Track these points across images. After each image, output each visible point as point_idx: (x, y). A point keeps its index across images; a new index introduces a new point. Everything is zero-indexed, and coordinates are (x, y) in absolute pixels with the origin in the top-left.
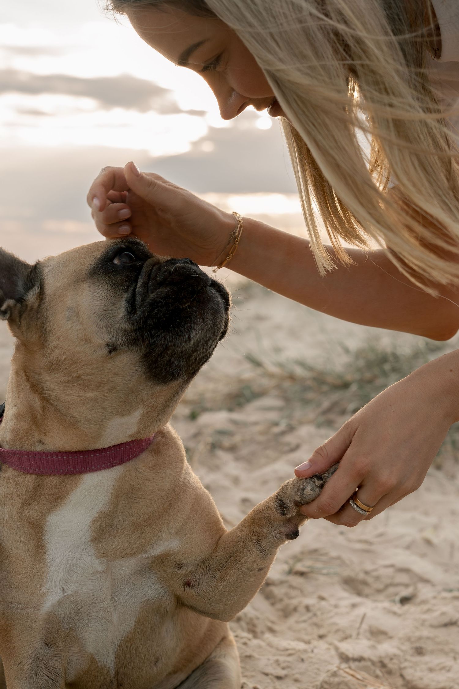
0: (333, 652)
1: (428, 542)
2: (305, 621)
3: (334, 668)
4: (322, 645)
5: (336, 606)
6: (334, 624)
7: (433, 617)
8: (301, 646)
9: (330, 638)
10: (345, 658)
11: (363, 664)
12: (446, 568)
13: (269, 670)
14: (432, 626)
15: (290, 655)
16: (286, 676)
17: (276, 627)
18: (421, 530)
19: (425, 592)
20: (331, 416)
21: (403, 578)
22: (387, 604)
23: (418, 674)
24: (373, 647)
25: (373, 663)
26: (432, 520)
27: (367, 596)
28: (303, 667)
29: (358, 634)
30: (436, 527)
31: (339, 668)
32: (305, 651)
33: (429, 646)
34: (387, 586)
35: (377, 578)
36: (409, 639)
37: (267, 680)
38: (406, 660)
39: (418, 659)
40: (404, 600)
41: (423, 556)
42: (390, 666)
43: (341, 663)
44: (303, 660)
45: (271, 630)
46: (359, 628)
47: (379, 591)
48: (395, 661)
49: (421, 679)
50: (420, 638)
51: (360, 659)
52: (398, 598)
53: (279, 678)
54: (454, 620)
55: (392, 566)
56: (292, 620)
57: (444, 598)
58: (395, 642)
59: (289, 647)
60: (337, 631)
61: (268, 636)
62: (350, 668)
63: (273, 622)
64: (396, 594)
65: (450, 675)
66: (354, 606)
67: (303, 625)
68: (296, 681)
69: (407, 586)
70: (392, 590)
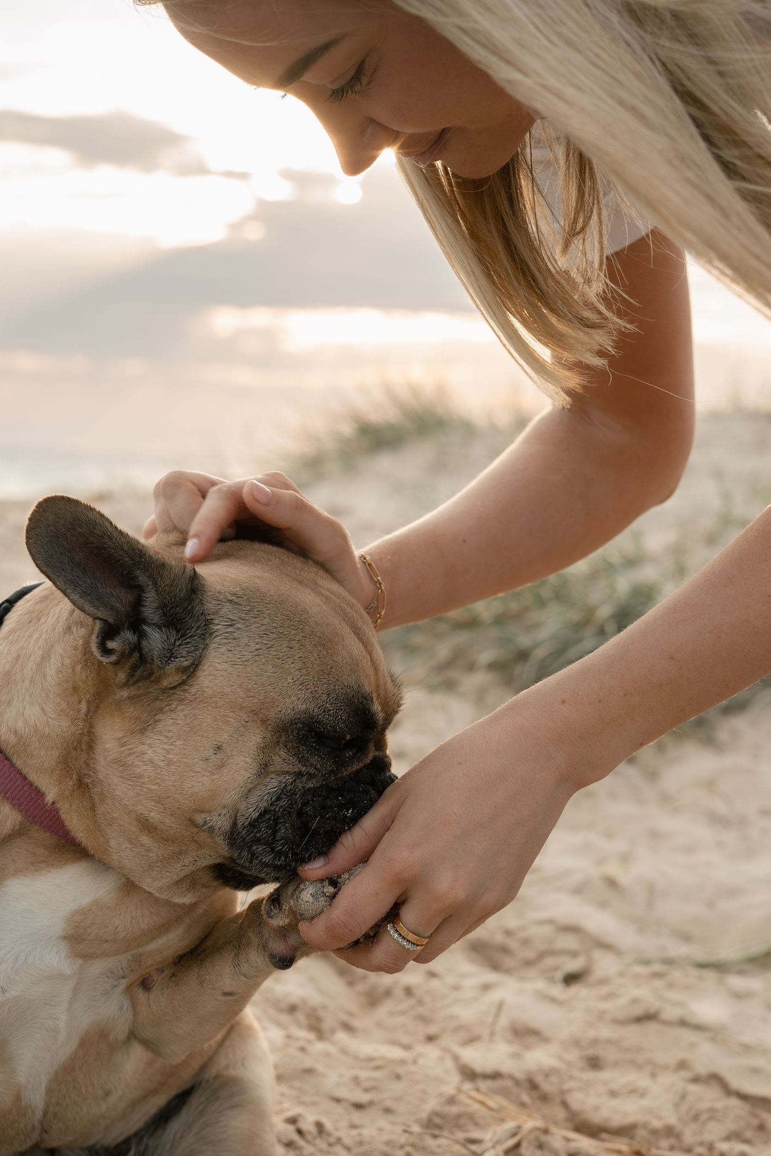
0: (449, 1064)
1: (611, 883)
2: (404, 1013)
3: (450, 1090)
4: (432, 1052)
5: (456, 988)
6: (453, 1017)
7: (619, 1006)
8: (397, 1053)
9: (447, 1041)
10: (469, 1074)
11: (499, 1083)
12: (642, 925)
13: (342, 1093)
14: (617, 1022)
15: (377, 1068)
16: (371, 1103)
17: (356, 1023)
18: (600, 862)
19: (605, 965)
20: (452, 674)
21: (569, 942)
22: (540, 985)
23: (592, 1101)
24: (517, 1056)
25: (517, 1083)
26: (619, 845)
27: (508, 971)
28: (398, 1088)
29: (492, 1034)
30: (625, 858)
31: (459, 1090)
32: (403, 1062)
33: (610, 1054)
34: (542, 955)
35: (526, 942)
36: (577, 1043)
37: (339, 1109)
38: (571, 1078)
39: (591, 1075)
40: (571, 979)
41: (603, 905)
42: (546, 1087)
43: (462, 1082)
44: (398, 1077)
45: (348, 1028)
46: (494, 1024)
47: (529, 963)
48: (554, 1079)
49: (596, 1108)
50: (595, 1042)
51: (495, 1076)
52: (559, 975)
53: (359, 1106)
54: (652, 1010)
55: (551, 922)
56: (382, 1011)
57: (637, 976)
58: (554, 1048)
59: (375, 1054)
60: (458, 1029)
61: (341, 1036)
62: (477, 1090)
63: (351, 1014)
64: (556, 969)
65: (645, 1102)
66: (486, 987)
67: (401, 1020)
68: (388, 1111)
69: (574, 954)
70: (549, 962)
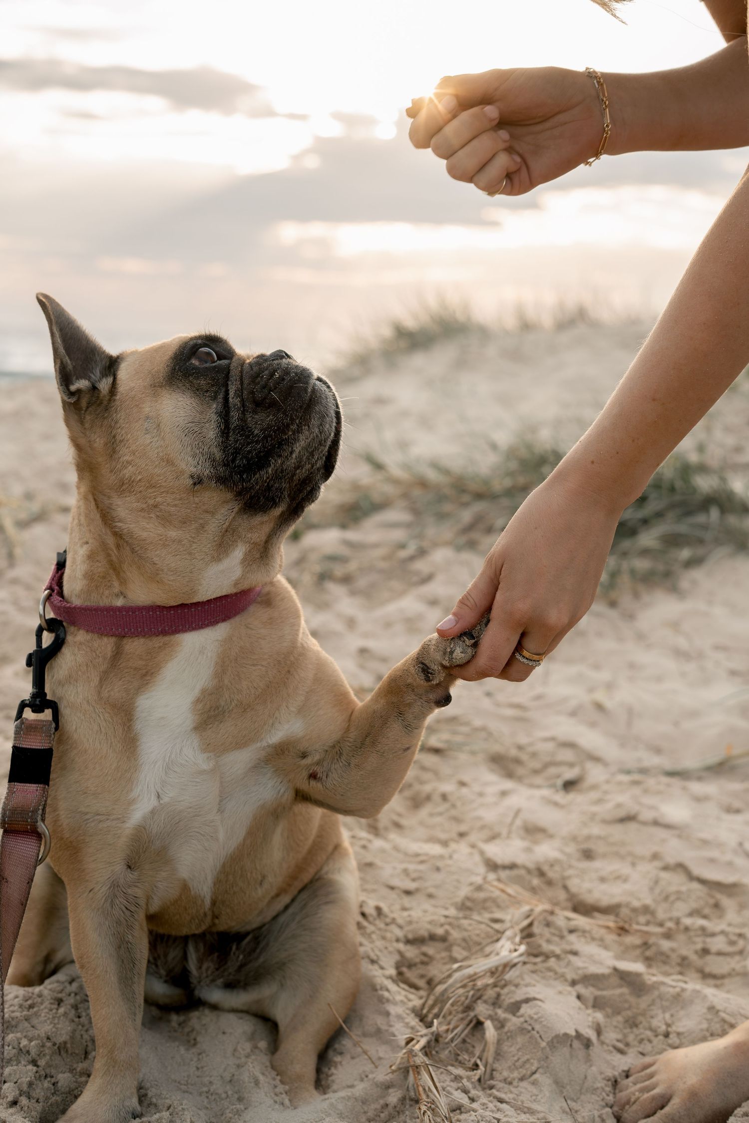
0: (477, 858)
1: (599, 707)
2: (441, 814)
3: (478, 880)
4: (462, 849)
5: (481, 795)
6: (479, 818)
7: (606, 809)
8: (436, 849)
9: (473, 837)
10: (493, 866)
11: (515, 872)
12: (624, 742)
13: (395, 882)
14: (605, 822)
15: (422, 862)
16: (417, 890)
17: (404, 822)
18: (591, 690)
19: (595, 774)
20: (475, 535)
21: (567, 755)
22: (546, 792)
23: (586, 885)
24: (528, 850)
25: (529, 871)
26: (604, 676)
27: (520, 779)
28: (438, 877)
29: (509, 832)
30: (610, 686)
31: (485, 878)
32: (441, 857)
33: (599, 848)
34: (546, 766)
35: (534, 755)
36: (574, 839)
37: (393, 895)
38: (570, 867)
39: (585, 864)
40: (569, 785)
41: (593, 725)
42: (551, 874)
43: (487, 872)
44: (438, 869)
45: (398, 826)
46: (512, 824)
47: (536, 772)
48: (557, 868)
49: (590, 891)
50: (588, 838)
51: (512, 866)
52: (560, 782)
53: (408, 893)
54: (633, 813)
55: (553, 739)
56: (424, 812)
57: (620, 783)
58: (557, 843)
59: (420, 851)
60: (483, 827)
61: (393, 836)
62: (499, 880)
63: (400, 815)
64: (558, 776)
65: (627, 886)
66: (504, 794)
67: (438, 820)
68: (430, 896)
69: (571, 765)
70: (552, 770)
